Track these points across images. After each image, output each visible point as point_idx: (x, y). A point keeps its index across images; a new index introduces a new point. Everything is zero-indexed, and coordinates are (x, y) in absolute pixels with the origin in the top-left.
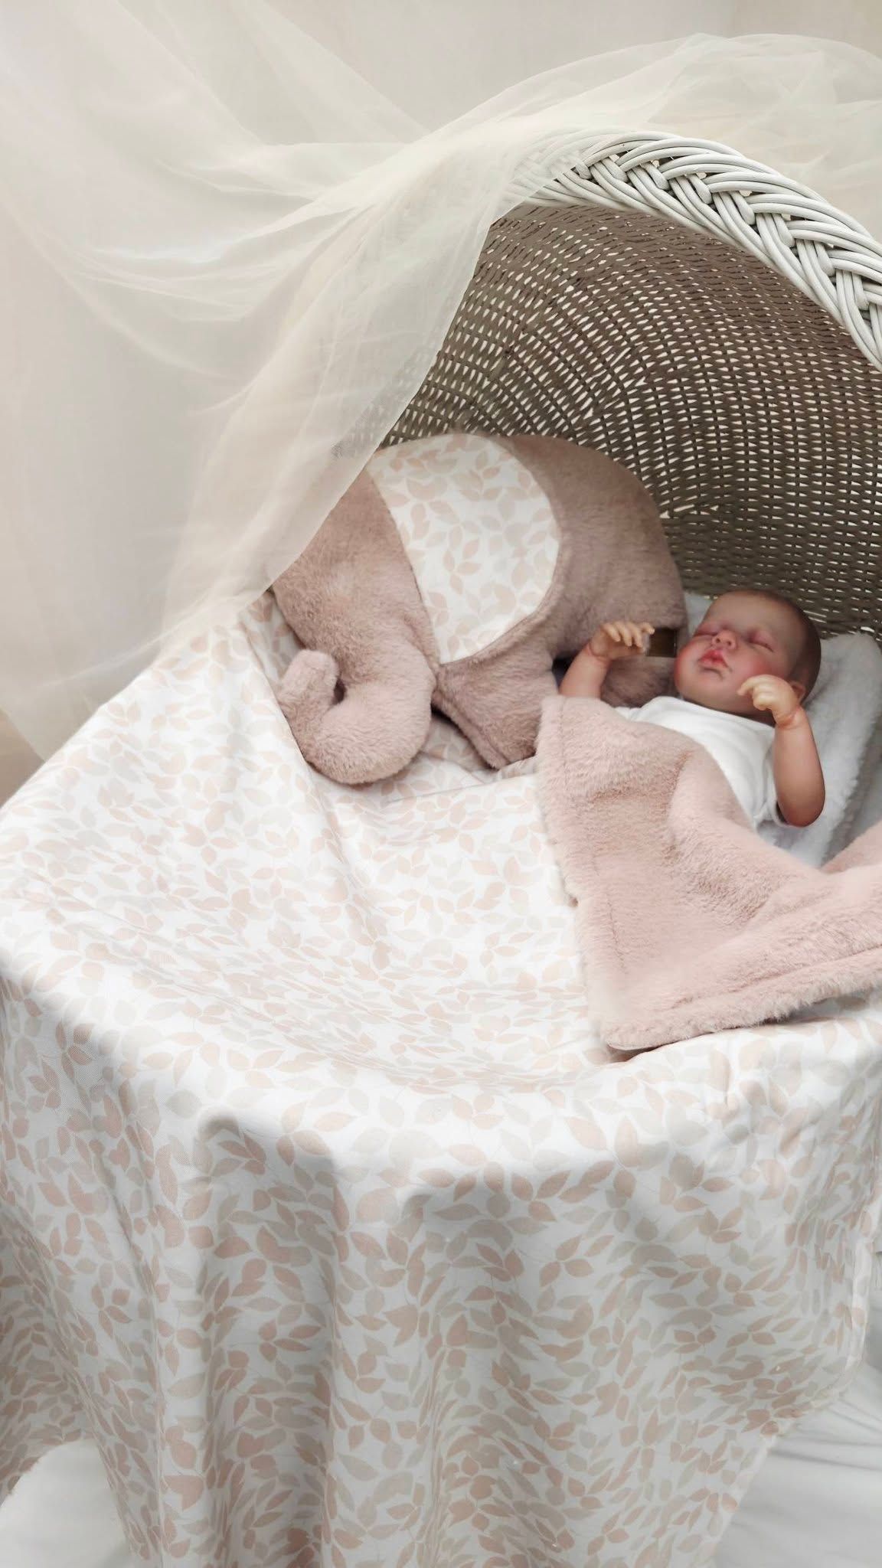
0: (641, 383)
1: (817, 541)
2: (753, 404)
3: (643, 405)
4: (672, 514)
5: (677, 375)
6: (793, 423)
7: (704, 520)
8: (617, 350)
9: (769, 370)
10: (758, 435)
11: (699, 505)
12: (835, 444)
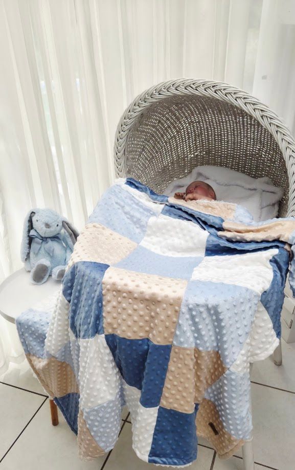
0: (187, 125)
1: (230, 158)
2: (215, 128)
3: (187, 130)
4: (194, 155)
5: (196, 122)
6: (224, 132)
7: (202, 156)
8: (182, 118)
9: (219, 120)
10: (215, 135)
11: (200, 152)
12: (234, 136)
